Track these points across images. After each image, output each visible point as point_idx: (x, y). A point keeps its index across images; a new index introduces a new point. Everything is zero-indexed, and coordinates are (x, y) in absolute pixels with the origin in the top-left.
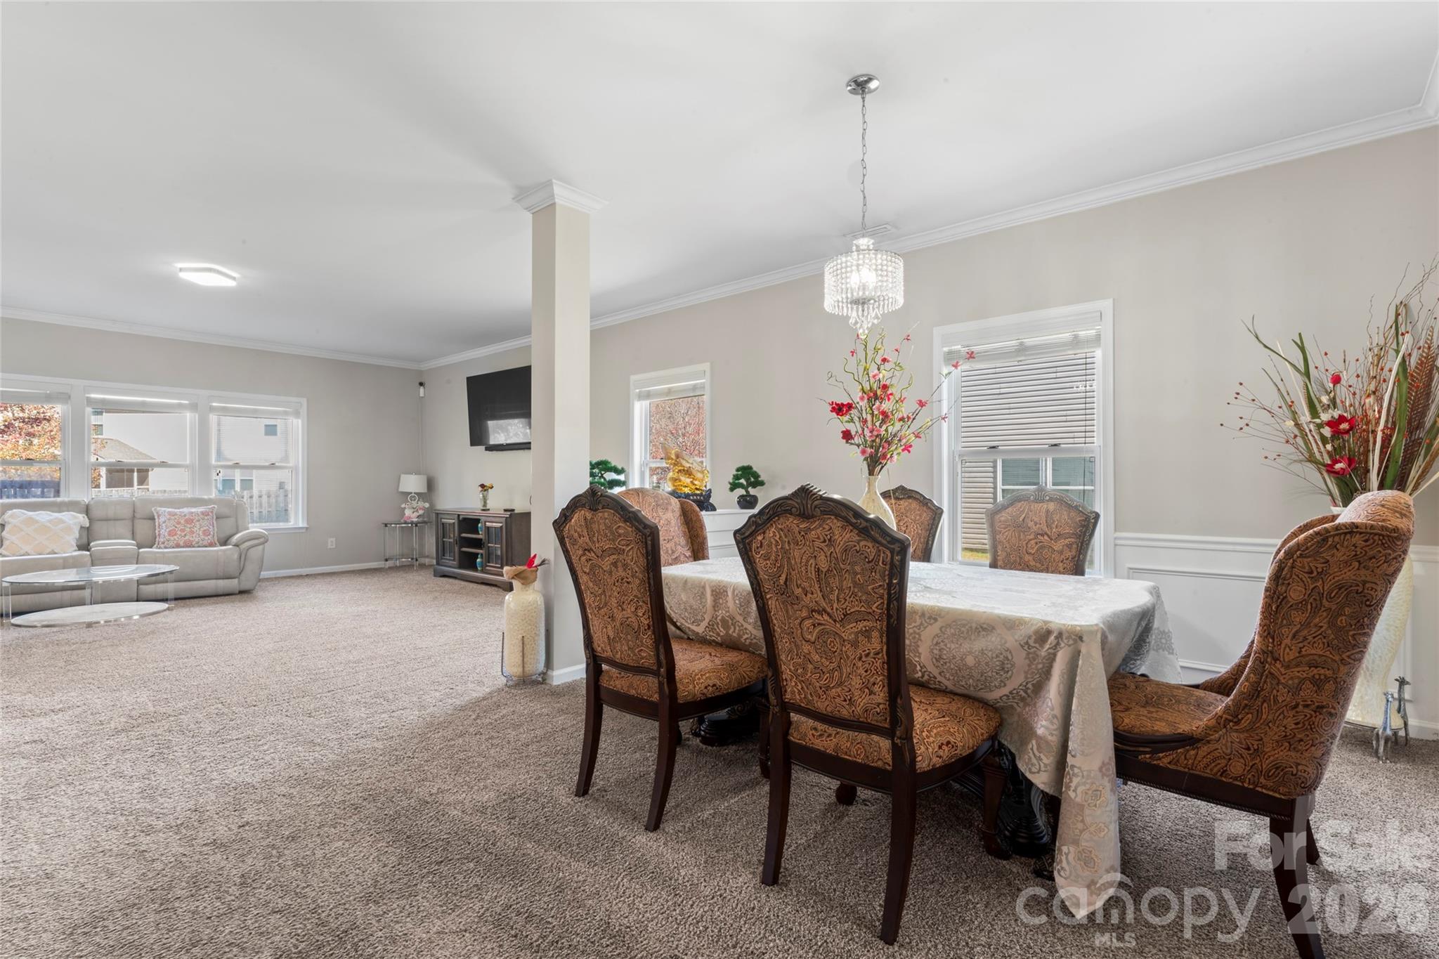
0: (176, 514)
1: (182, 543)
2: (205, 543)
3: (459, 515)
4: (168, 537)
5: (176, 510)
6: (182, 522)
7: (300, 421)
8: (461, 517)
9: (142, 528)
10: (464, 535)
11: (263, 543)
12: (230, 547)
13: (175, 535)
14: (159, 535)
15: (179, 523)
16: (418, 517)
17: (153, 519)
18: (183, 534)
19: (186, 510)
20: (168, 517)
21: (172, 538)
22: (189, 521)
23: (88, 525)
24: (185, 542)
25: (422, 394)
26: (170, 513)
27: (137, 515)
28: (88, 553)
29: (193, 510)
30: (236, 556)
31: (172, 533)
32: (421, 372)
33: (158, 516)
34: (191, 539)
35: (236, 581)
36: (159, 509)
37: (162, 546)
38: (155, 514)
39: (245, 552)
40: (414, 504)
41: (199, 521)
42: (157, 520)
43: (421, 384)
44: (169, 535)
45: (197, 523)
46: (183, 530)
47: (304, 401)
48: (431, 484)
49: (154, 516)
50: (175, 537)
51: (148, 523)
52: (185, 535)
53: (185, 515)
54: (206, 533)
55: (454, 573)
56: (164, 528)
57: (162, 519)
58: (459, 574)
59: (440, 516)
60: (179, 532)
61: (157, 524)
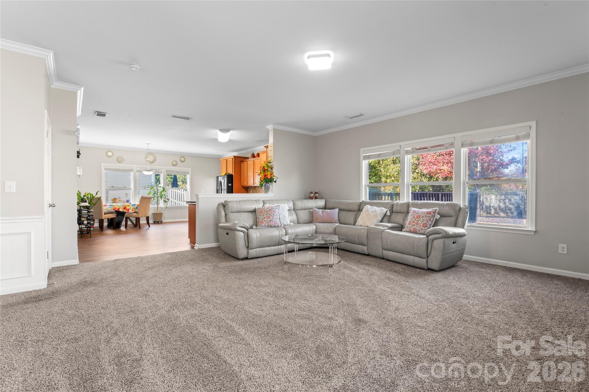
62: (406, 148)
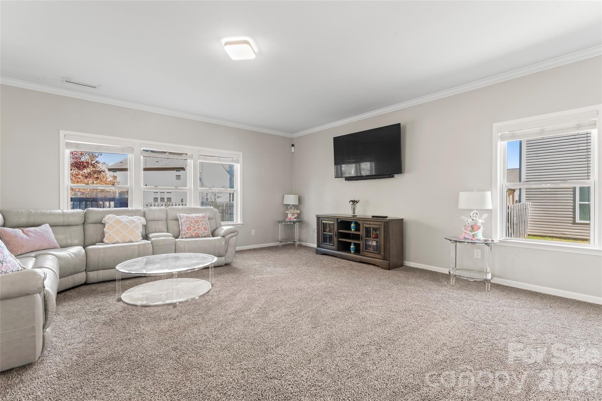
0: (189, 218)
1: (194, 235)
2: (205, 235)
3: (337, 219)
4: (187, 231)
5: (189, 215)
6: (193, 222)
7: (239, 165)
8: (339, 220)
9: (172, 225)
10: (340, 231)
11: (236, 235)
12: (219, 237)
13: (191, 229)
14: (182, 230)
15: (192, 223)
16: (295, 218)
17: (177, 220)
18: (194, 229)
19: (194, 215)
20: (186, 219)
21: (189, 232)
22: (197, 222)
23: (145, 224)
24: (195, 234)
25: (293, 151)
26: (186, 216)
27: (169, 218)
28: (150, 242)
29: (198, 215)
30: (223, 243)
31: (189, 229)
32: (292, 139)
33: (181, 219)
34: (198, 232)
35: (224, 258)
36: (180, 214)
37: (184, 236)
38: (179, 218)
39: (227, 241)
40: (292, 211)
41: (201, 221)
42: (180, 221)
43: (293, 145)
44: (187, 230)
45: (201, 223)
46: (194, 227)
47: (241, 154)
48: (300, 200)
49: (178, 219)
50: (191, 231)
51: (175, 222)
52: (195, 230)
53: (194, 218)
54: (205, 229)
55: (334, 253)
56: (184, 225)
57: (183, 221)
58: (337, 254)
59: (321, 219)
60: (192, 228)
61: (180, 223)
62: (142, 148)
